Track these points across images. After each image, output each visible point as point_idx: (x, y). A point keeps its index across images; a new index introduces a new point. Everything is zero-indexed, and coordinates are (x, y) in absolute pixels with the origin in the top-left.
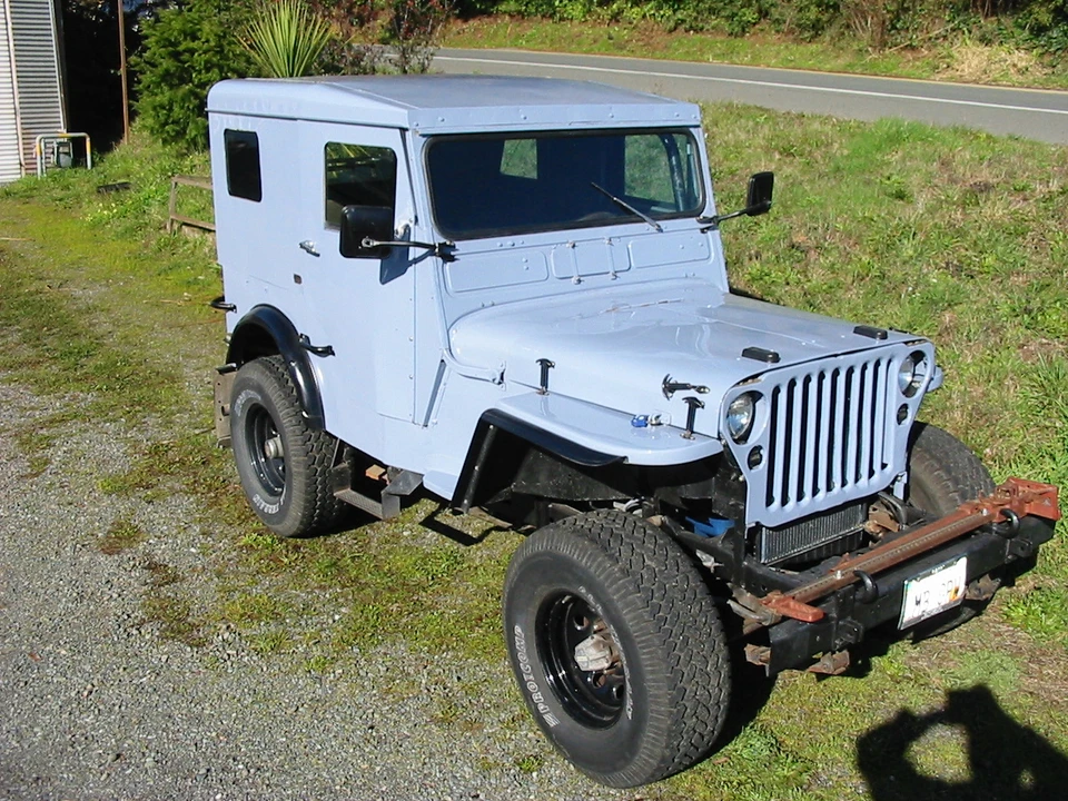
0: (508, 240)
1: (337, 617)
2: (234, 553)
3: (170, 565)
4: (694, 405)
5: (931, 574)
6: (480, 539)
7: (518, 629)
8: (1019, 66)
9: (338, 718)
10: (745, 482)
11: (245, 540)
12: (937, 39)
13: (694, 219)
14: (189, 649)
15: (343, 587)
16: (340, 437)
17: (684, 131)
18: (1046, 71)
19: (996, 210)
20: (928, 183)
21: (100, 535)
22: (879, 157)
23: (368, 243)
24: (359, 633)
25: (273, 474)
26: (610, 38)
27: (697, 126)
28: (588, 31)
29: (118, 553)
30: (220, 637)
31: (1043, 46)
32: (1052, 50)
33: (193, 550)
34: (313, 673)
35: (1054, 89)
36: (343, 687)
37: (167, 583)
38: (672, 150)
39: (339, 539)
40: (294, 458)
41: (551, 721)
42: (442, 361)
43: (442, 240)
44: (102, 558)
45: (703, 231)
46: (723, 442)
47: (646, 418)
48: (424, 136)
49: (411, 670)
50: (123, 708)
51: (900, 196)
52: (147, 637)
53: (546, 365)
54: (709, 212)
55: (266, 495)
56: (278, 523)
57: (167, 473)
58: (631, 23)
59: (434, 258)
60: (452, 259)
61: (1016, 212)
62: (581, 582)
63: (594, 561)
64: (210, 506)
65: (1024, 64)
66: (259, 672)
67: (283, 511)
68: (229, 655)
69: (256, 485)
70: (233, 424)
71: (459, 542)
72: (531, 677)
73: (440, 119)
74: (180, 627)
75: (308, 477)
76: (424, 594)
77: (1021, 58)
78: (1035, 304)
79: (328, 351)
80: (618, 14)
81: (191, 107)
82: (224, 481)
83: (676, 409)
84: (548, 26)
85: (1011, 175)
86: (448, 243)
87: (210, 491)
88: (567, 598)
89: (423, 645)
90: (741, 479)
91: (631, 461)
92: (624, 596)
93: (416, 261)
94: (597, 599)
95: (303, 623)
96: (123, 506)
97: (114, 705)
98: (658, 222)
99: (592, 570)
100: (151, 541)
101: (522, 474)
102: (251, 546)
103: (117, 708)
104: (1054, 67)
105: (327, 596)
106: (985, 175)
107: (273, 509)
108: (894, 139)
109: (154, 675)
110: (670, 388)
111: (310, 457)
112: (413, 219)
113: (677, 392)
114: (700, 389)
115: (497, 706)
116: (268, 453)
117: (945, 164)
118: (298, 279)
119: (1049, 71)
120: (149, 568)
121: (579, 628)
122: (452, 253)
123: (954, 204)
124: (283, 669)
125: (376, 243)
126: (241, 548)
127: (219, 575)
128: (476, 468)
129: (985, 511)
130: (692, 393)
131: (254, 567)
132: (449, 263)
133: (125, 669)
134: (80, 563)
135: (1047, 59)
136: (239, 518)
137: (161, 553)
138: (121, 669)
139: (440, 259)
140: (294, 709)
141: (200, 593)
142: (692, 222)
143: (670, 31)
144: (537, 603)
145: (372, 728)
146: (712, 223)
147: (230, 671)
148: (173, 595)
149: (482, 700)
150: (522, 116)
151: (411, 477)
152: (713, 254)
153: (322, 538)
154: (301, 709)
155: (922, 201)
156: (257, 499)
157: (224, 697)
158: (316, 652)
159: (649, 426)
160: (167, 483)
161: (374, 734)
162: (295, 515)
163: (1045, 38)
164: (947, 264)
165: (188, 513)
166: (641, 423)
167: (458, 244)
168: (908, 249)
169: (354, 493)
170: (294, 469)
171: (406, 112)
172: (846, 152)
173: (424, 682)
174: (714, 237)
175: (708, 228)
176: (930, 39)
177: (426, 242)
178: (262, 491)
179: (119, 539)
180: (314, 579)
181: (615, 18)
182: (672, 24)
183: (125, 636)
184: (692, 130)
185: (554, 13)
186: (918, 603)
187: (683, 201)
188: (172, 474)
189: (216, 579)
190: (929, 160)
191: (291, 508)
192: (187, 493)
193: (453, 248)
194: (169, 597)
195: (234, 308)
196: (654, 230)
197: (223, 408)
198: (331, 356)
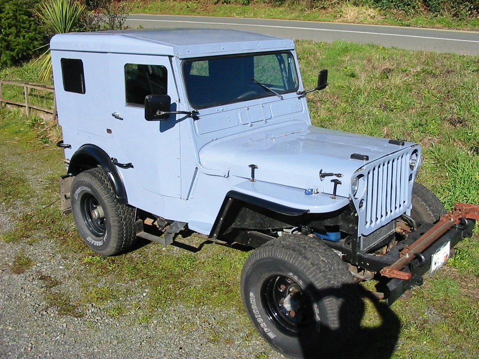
0: (220, 108)
1: (144, 294)
2: (83, 267)
3: (52, 276)
4: (336, 183)
5: (440, 250)
6: (200, 249)
7: (251, 294)
8: (371, 15)
9: (163, 346)
10: (358, 216)
11: (86, 260)
12: (335, 4)
13: (295, 93)
14: (76, 319)
15: (143, 279)
16: (137, 207)
17: (288, 53)
18: (382, 17)
19: (397, 80)
20: (364, 69)
21: (10, 264)
22: (339, 58)
23: (160, 113)
24: (158, 301)
25: (95, 226)
27: (293, 50)
28: (177, 4)
29: (23, 273)
30: (90, 311)
31: (380, 7)
32: (384, 8)
33: (61, 267)
34: (142, 324)
35: (387, 25)
36: (160, 329)
37: (53, 286)
38: (281, 61)
39: (132, 255)
40: (111, 219)
41: (271, 335)
42: (197, 168)
43: (193, 110)
44: (15, 276)
45: (299, 98)
46: (350, 199)
47: (312, 190)
48: (181, 59)
49: (190, 317)
50: (52, 354)
51: (353, 76)
52: (52, 315)
53: (253, 167)
54: (301, 89)
55: (94, 237)
56: (103, 250)
57: (35, 229)
59: (190, 118)
60: (197, 118)
61: (405, 81)
62: (290, 270)
63: (297, 260)
64: (62, 244)
65: (373, 14)
66: (116, 327)
67: (106, 244)
68: (97, 320)
69: (88, 232)
70: (73, 202)
71: (190, 251)
72: (259, 316)
73: (187, 51)
74: (67, 308)
75: (119, 227)
76: (183, 279)
77: (372, 12)
78: (424, 122)
79: (129, 166)
82: (66, 231)
83: (327, 185)
84: (159, 3)
85: (398, 64)
86: (195, 111)
87: (60, 236)
88: (278, 278)
89: (192, 304)
90: (356, 215)
91: (311, 212)
92: (314, 276)
93: (180, 120)
94: (300, 278)
95: (129, 299)
96: (18, 248)
97: (46, 353)
98: (281, 95)
99: (296, 264)
100: (38, 265)
101: (238, 219)
102: (90, 263)
103: (48, 354)
104: (386, 15)
105: (136, 284)
106: (388, 65)
107: (100, 243)
108: (345, 50)
109: (63, 335)
110: (323, 176)
111: (120, 218)
112: (178, 100)
113: (326, 177)
114: (339, 175)
115: (237, 331)
116: (93, 217)
117: (369, 61)
118: (109, 131)
119: (384, 17)
120: (41, 278)
121: (281, 291)
122: (197, 116)
123: (377, 78)
124: (127, 324)
125: (163, 113)
126: (85, 264)
127: (78, 278)
128: (221, 219)
129: (452, 219)
130: (335, 177)
131: (95, 273)
132: (196, 121)
133: (46, 333)
134: (4, 280)
135: (382, 12)
137: (45, 270)
138: (44, 334)
139: (192, 119)
140: (140, 344)
141: (72, 289)
142: (294, 95)
143: (215, 4)
144: (262, 281)
145: (181, 348)
146: (303, 94)
147: (101, 328)
148: (58, 292)
149: (229, 328)
150: (222, 48)
151: (179, 224)
152: (304, 109)
153: (124, 255)
154: (143, 343)
155: (363, 77)
156: (89, 239)
157: (102, 342)
158: (141, 313)
159: (313, 194)
160: (37, 235)
161: (183, 351)
162: (113, 245)
163: (381, 3)
164: (380, 105)
165: (52, 248)
166: (309, 193)
167: (199, 111)
168: (362, 100)
169: (146, 233)
170: (112, 224)
171: (172, 48)
172: (324, 57)
173: (198, 322)
174: (304, 101)
175: (301, 97)
176: (332, 4)
177: (186, 111)
178: (92, 235)
179: (21, 266)
180: (127, 277)
183: (40, 316)
184: (291, 51)
186: (435, 264)
187: (288, 84)
188: (38, 229)
189: (77, 281)
190: (362, 59)
191: (110, 243)
192: (48, 238)
193: (198, 113)
194: (57, 293)
195: (69, 147)
196: (279, 99)
197: (65, 196)
198: (131, 168)
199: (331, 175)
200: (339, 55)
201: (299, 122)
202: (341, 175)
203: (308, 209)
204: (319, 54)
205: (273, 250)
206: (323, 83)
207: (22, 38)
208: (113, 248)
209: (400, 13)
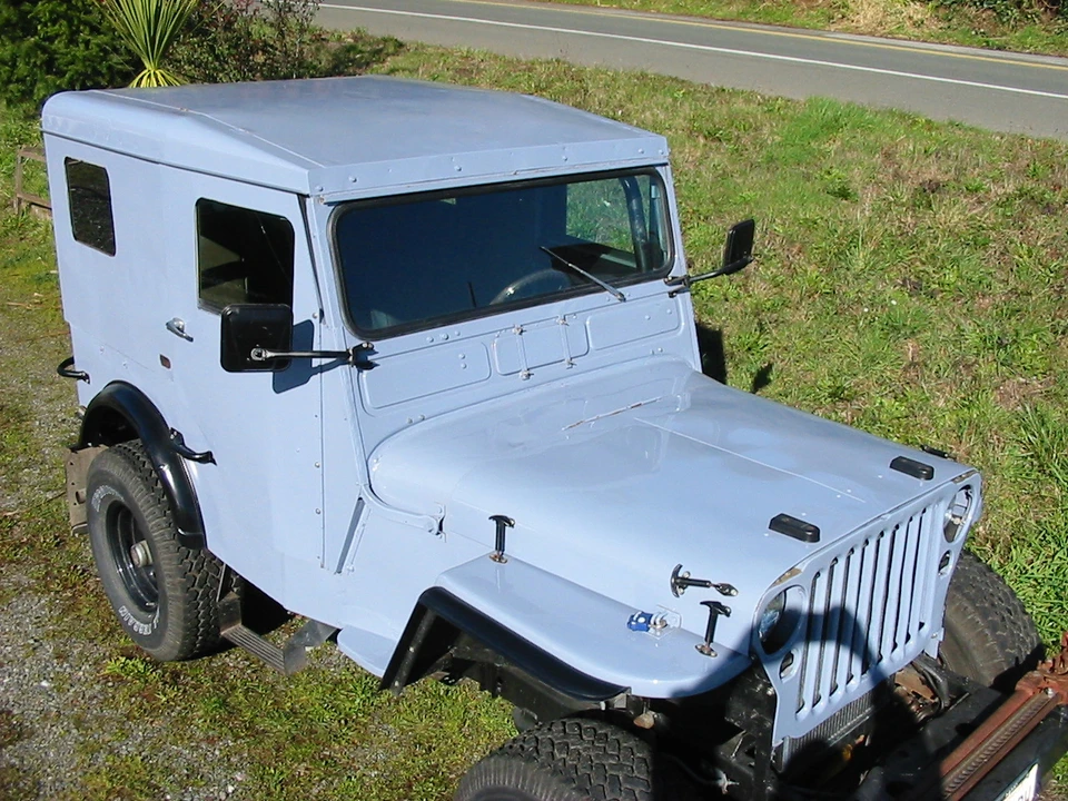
0: (440, 333)
1: (230, 789)
2: (98, 687)
3: (15, 712)
4: (716, 610)
8: (915, 19)
10: (775, 696)
11: (112, 666)
13: (662, 280)
15: (236, 737)
16: (226, 562)
17: (651, 172)
18: (941, 25)
19: (953, 214)
20: (872, 179)
22: (814, 145)
23: (259, 355)
27: (665, 164)
32: (947, 3)
33: (44, 684)
35: (950, 44)
37: (10, 743)
38: (632, 193)
39: (227, 660)
40: (168, 580)
42: (360, 499)
43: (358, 342)
45: (671, 295)
46: (754, 658)
47: (649, 618)
48: (329, 204)
51: (844, 194)
53: (502, 522)
54: (679, 270)
55: (135, 608)
56: (152, 647)
57: (12, 561)
59: (347, 366)
60: (370, 366)
61: (972, 218)
64: (65, 612)
65: (919, 16)
67: (157, 636)
69: (121, 591)
70: (90, 513)
73: (351, 179)
75: (187, 601)
76: (337, 747)
77: (917, 11)
79: (207, 458)
81: (38, 63)
82: (83, 573)
83: (689, 612)
85: (961, 171)
86: (365, 345)
87: (65, 588)
90: (770, 692)
91: (635, 692)
93: (322, 369)
98: (619, 290)
102: (119, 676)
104: (949, 21)
105: (217, 752)
106: (932, 172)
107: (144, 629)
108: (832, 126)
110: (681, 582)
111: (188, 580)
112: (317, 314)
113: (689, 589)
114: (726, 589)
116: (135, 560)
117: (887, 155)
118: (165, 361)
119: (945, 25)
122: (370, 358)
123: (903, 205)
125: (269, 354)
126: (106, 678)
127: (79, 723)
128: (412, 649)
129: (1050, 692)
130: (713, 595)
131: (124, 708)
132: (365, 372)
135: (942, 12)
136: (103, 629)
139: (354, 368)
141: (54, 755)
142: (659, 286)
146: (685, 283)
148: (16, 762)
150: (457, 168)
151: (319, 626)
152: (683, 324)
153: (206, 660)
155: (869, 199)
156: (124, 611)
159: (651, 630)
160: (12, 579)
162: (172, 641)
164: (904, 281)
165: (39, 624)
166: (639, 625)
167: (377, 345)
168: (860, 259)
169: (246, 630)
170: (169, 593)
171: (307, 172)
172: (778, 139)
174: (684, 300)
175: (677, 292)
177: (337, 349)
178: (130, 603)
180: (199, 728)
184: (658, 169)
187: (646, 255)
188: (18, 562)
189: (74, 731)
190: (871, 151)
191: (167, 635)
192: (36, 591)
193: (371, 351)
194: (13, 766)
195: (86, 378)
196: (615, 299)
197: (77, 493)
198: (210, 464)
199: (703, 584)
200: (815, 136)
201: (667, 359)
202: (731, 588)
203: (626, 685)
204: (766, 130)
205: (529, 775)
206: (741, 257)
207: (82, 46)
208: (173, 647)
209: (984, 16)
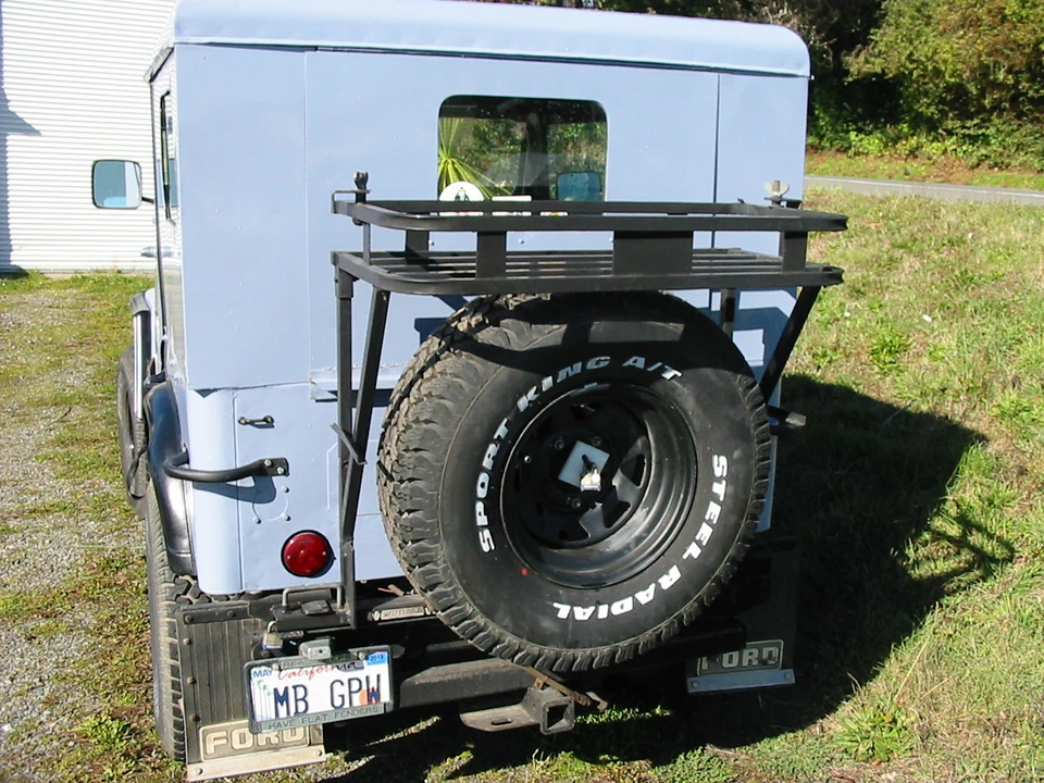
26: (907, 174)
28: (883, 165)
58: (929, 159)
80: (917, 148)
84: (843, 160)
143: (973, 168)
181: (913, 154)
182: (974, 160)
185: (850, 147)
